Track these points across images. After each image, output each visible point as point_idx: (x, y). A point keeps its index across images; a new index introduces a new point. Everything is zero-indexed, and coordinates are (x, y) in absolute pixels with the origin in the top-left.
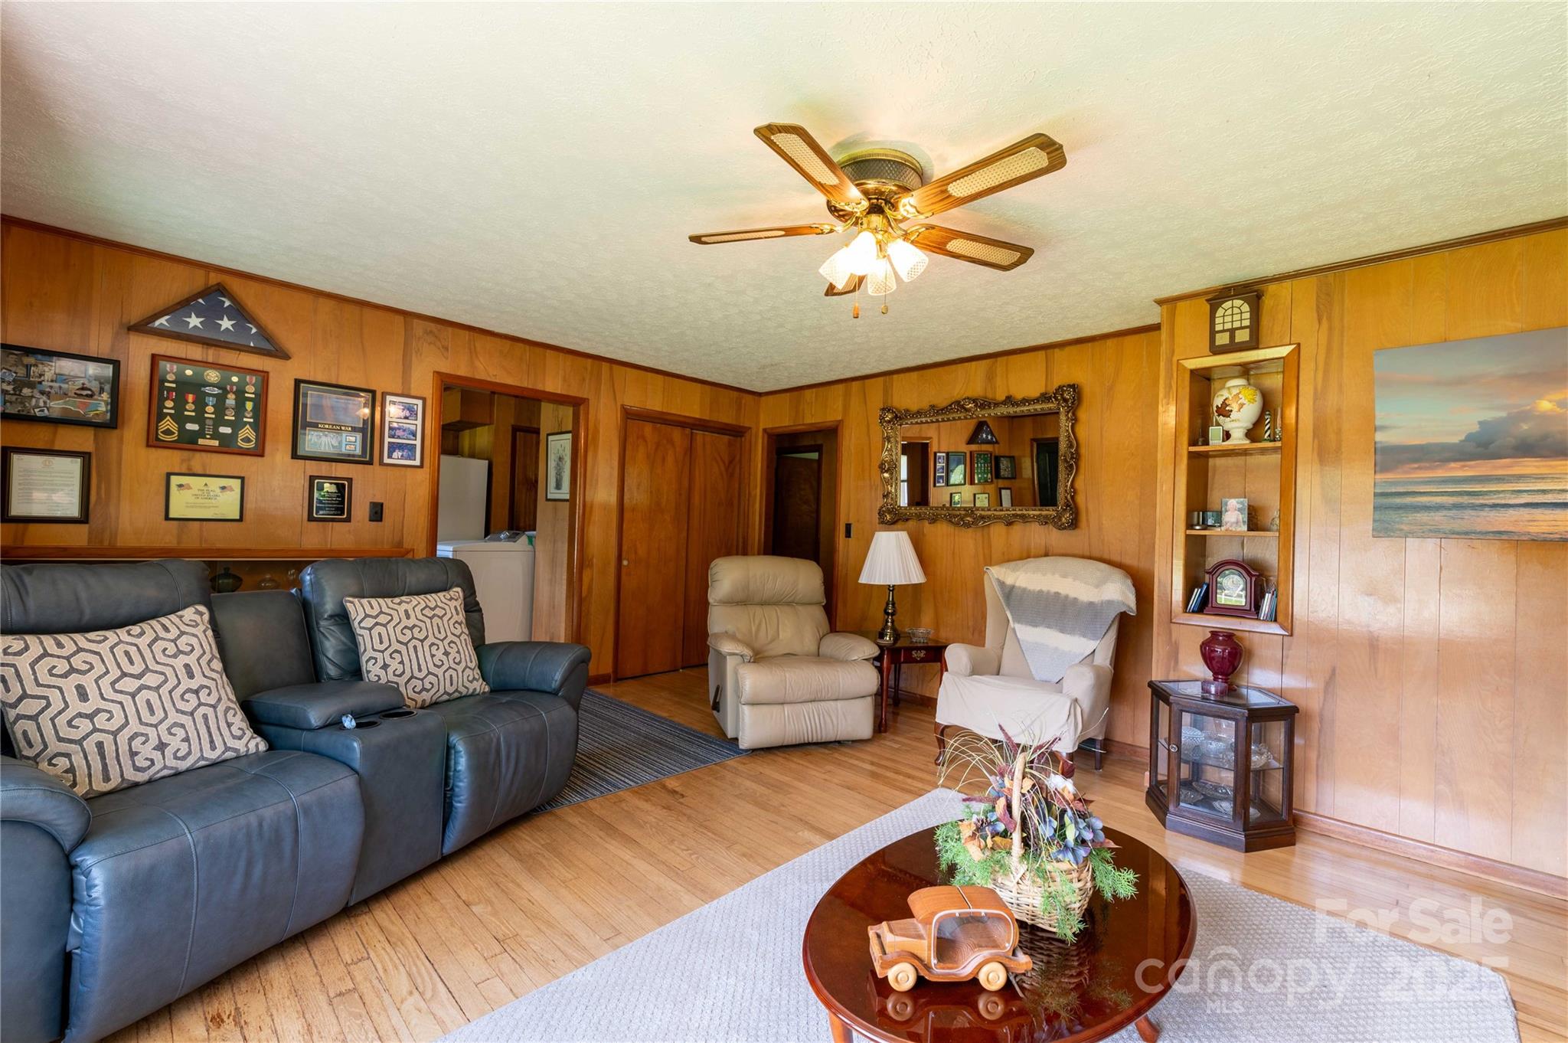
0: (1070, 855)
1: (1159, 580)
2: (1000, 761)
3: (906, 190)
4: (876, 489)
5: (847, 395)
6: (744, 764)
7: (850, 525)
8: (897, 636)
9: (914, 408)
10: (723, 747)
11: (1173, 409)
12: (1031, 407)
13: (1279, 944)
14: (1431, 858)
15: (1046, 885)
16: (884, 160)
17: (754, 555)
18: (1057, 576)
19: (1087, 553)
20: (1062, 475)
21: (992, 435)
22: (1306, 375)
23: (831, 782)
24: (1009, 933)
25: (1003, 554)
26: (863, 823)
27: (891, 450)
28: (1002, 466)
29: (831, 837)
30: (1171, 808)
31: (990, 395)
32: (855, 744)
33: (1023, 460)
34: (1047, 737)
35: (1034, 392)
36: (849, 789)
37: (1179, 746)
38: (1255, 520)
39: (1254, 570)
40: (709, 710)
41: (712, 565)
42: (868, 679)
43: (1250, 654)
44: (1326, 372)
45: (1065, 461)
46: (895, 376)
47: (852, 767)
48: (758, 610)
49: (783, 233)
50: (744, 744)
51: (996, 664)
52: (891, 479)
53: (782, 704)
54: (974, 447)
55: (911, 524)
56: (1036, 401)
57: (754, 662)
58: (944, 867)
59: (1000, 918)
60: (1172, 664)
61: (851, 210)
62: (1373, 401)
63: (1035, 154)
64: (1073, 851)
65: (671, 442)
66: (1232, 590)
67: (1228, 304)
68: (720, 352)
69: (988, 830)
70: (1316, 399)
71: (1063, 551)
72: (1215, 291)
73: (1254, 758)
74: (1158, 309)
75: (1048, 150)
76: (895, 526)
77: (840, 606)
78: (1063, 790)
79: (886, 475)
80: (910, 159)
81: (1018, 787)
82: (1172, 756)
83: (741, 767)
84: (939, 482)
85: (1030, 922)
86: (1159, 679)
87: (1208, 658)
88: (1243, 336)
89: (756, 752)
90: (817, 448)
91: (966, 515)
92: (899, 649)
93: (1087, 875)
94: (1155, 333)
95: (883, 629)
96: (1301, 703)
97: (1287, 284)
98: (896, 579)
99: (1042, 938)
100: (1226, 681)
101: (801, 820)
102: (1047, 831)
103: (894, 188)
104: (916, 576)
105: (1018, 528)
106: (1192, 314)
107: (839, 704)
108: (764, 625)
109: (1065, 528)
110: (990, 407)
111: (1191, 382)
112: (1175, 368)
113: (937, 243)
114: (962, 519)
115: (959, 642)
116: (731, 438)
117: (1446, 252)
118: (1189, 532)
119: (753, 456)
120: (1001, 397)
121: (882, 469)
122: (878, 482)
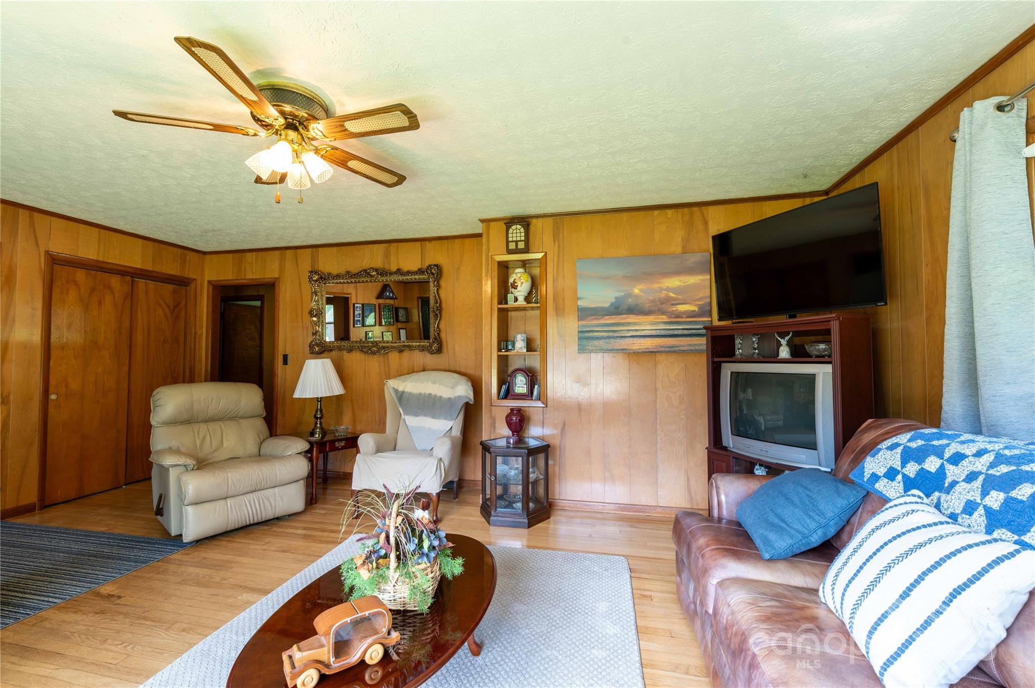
0: (425, 559)
1: (485, 382)
2: (383, 509)
3: (316, 119)
4: (307, 329)
5: (282, 260)
6: (188, 554)
7: (287, 355)
8: (324, 433)
9: (335, 272)
10: (166, 545)
11: (489, 282)
12: (412, 277)
13: (541, 574)
14: (603, 509)
15: (412, 581)
16: (297, 93)
17: (201, 382)
18: (430, 384)
19: (447, 368)
20: (432, 320)
21: (393, 294)
22: (549, 269)
23: (269, 550)
24: (385, 621)
25: (398, 371)
26: (294, 575)
27: (318, 301)
28: (400, 314)
29: (266, 592)
30: (493, 513)
31: (387, 267)
32: (291, 517)
33: (413, 310)
34: (413, 487)
35: (415, 268)
36: (284, 552)
37: (496, 477)
38: (530, 347)
39: (530, 373)
40: (154, 517)
41: (154, 393)
42: (301, 467)
43: (529, 419)
44: (558, 268)
45: (434, 311)
46: (320, 249)
47: (287, 535)
48: (203, 427)
49: (212, 127)
50: (187, 539)
51: (393, 444)
52: (319, 321)
53: (225, 498)
54: (381, 301)
55: (334, 353)
56: (416, 273)
57: (198, 469)
58: (347, 590)
59: (379, 613)
60: (493, 429)
61: (271, 122)
62: (577, 284)
63: (401, 116)
64: (427, 555)
65: (109, 288)
66: (520, 384)
67: (514, 227)
68: (160, 215)
69: (374, 557)
70: (554, 281)
71: (434, 368)
72: (508, 218)
73: (531, 476)
74: (480, 224)
75: (408, 116)
76: (322, 355)
77: (280, 416)
78: (422, 519)
79: (315, 319)
80: (317, 97)
81: (393, 523)
82: (493, 483)
83: (184, 558)
84: (357, 324)
85: (402, 609)
86: (486, 439)
87: (509, 424)
88: (521, 245)
89: (201, 542)
90: (260, 298)
91: (373, 346)
92: (326, 442)
93: (436, 568)
94: (479, 239)
95: (313, 430)
96: (551, 442)
97: (540, 220)
98: (323, 392)
99: (410, 616)
100: (518, 436)
101: (241, 587)
102: (411, 547)
103: (306, 115)
104: (337, 389)
105: (406, 354)
106: (497, 231)
107: (276, 489)
108: (208, 437)
109: (433, 354)
110: (387, 275)
111: (498, 268)
112: (490, 259)
113: (342, 160)
114: (370, 349)
115: (369, 432)
116: (176, 286)
117: (601, 215)
118: (499, 353)
119: (198, 301)
120: (394, 269)
121: (311, 313)
122: (309, 323)
